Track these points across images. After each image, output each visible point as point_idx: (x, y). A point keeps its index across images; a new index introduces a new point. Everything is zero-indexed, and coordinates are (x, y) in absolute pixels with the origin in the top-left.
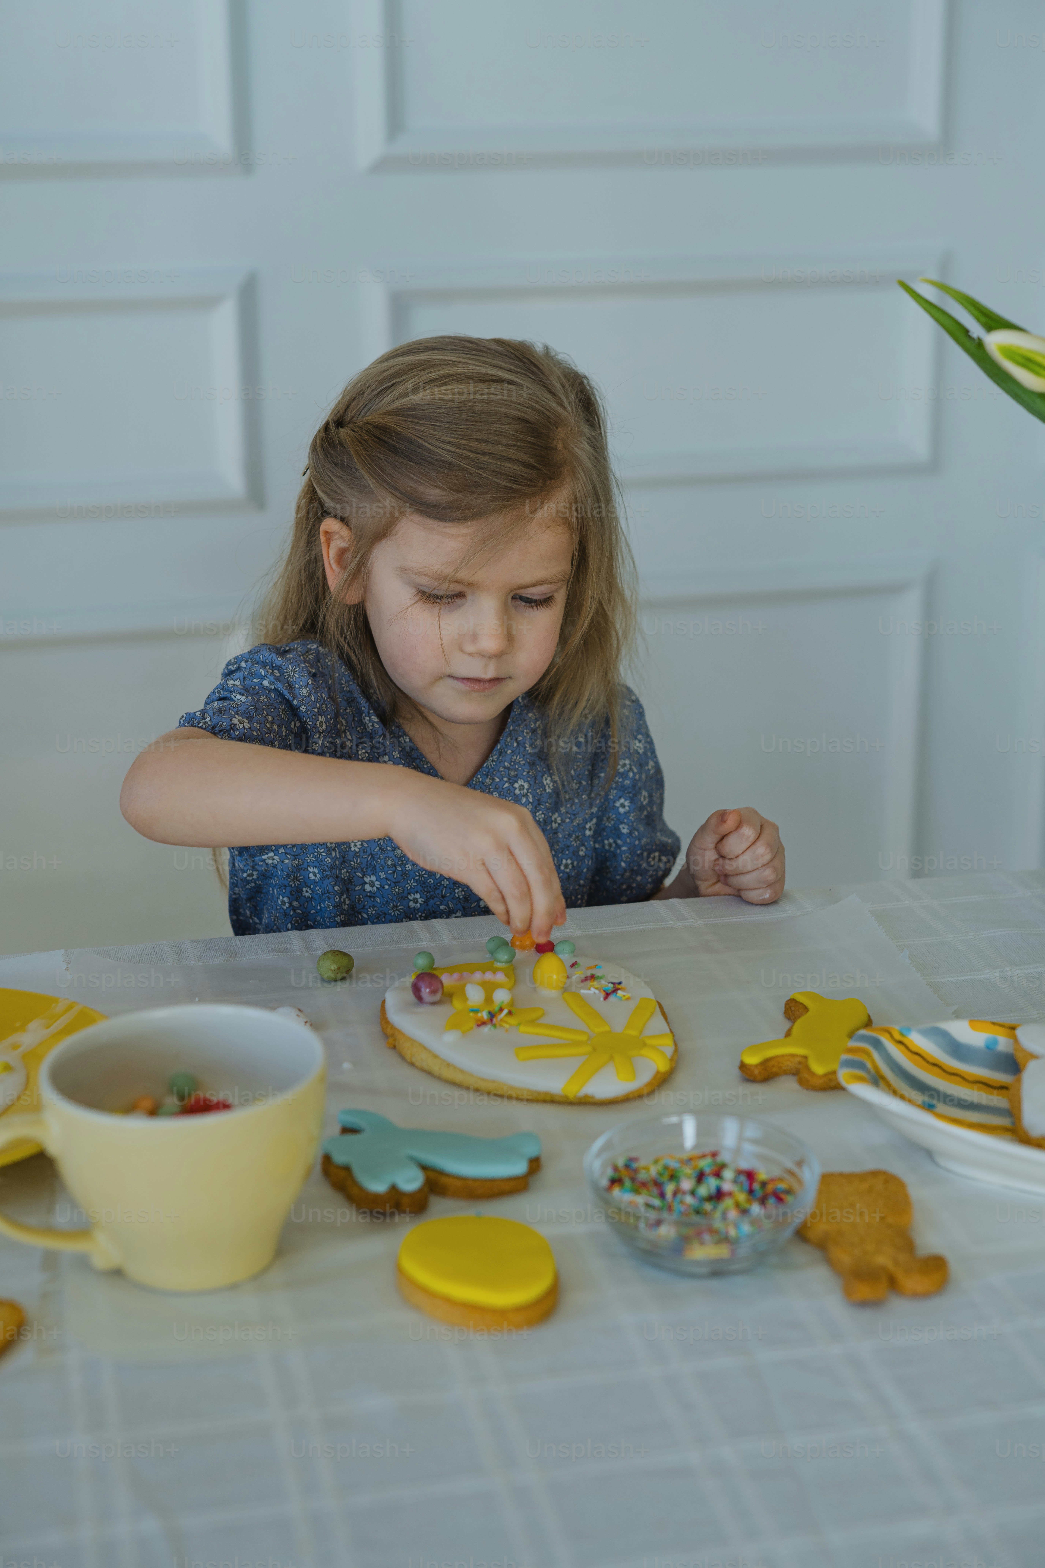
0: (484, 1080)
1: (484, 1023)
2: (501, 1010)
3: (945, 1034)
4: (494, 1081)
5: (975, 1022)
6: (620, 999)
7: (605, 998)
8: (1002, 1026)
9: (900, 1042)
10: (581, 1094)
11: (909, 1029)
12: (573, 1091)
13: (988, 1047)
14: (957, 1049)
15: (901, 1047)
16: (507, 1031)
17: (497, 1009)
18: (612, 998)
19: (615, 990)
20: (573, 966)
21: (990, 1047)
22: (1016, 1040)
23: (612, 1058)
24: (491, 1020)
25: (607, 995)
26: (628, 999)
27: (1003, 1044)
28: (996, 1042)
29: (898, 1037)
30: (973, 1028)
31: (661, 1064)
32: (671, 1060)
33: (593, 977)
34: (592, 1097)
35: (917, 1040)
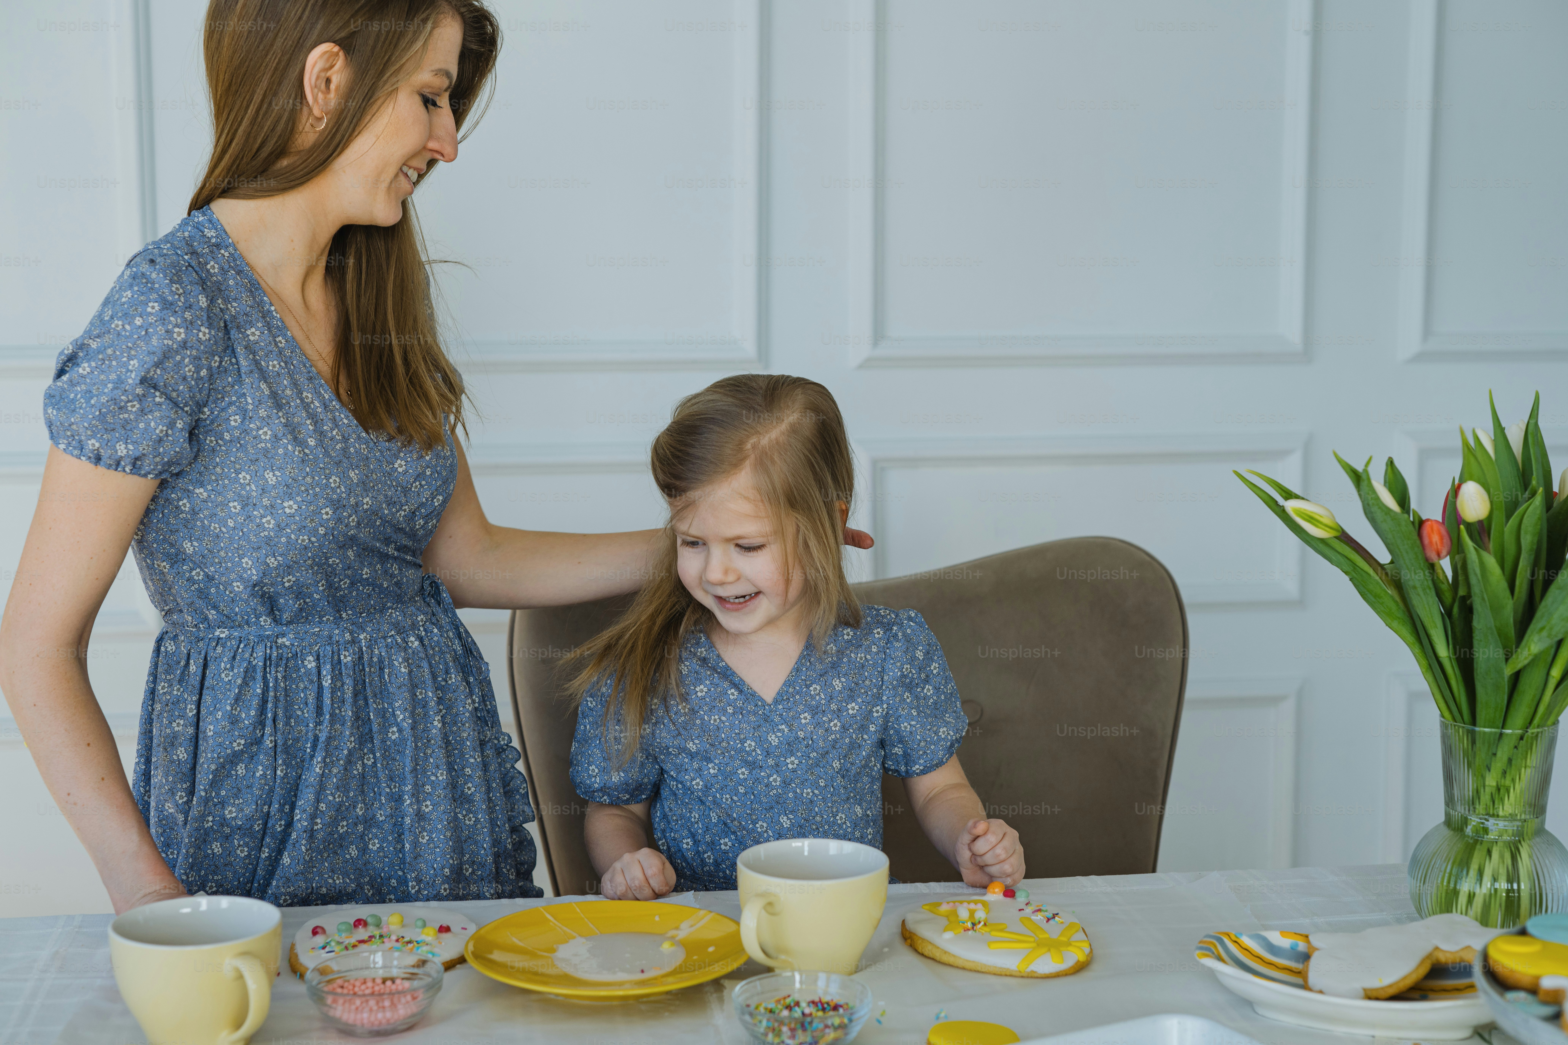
0: (967, 961)
1: (969, 930)
2: (980, 922)
3: (1264, 939)
4: (974, 962)
5: (1283, 933)
6: (1057, 922)
7: (1047, 922)
8: (1301, 935)
9: (1236, 942)
10: (1029, 970)
11: (1241, 934)
12: (1024, 968)
13: (1292, 948)
14: (1272, 949)
15: (1236, 944)
16: (983, 934)
17: (977, 922)
18: (1051, 922)
19: (1054, 917)
20: (1027, 904)
21: (1293, 948)
22: (1308, 942)
23: (1049, 950)
24: (973, 928)
25: (1048, 920)
26: (1062, 923)
27: (1302, 946)
28: (1297, 945)
29: (1234, 938)
30: (1283, 936)
31: (1081, 957)
32: (1088, 956)
33: (1039, 910)
34: (1035, 972)
35: (1246, 941)
